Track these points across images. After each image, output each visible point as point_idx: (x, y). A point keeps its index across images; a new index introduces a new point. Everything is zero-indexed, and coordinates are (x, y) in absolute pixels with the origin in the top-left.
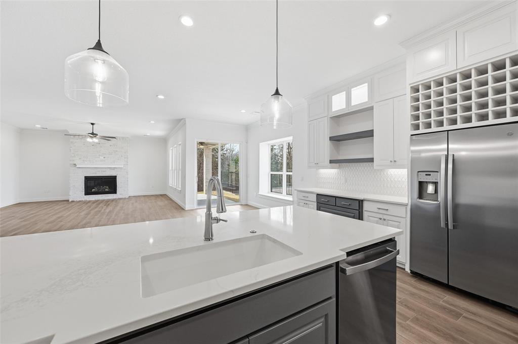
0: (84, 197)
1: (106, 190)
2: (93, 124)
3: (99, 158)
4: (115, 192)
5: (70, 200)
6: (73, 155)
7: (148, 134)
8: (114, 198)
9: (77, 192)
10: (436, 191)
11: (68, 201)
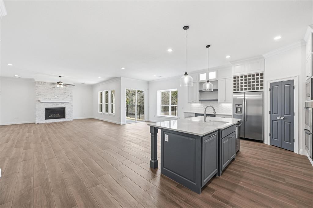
0: (45, 121)
1: (58, 116)
2: (60, 77)
3: (55, 96)
4: (64, 117)
5: (36, 123)
6: (38, 95)
7: (86, 83)
8: (64, 121)
9: (41, 118)
10: (241, 111)
11: (35, 123)
